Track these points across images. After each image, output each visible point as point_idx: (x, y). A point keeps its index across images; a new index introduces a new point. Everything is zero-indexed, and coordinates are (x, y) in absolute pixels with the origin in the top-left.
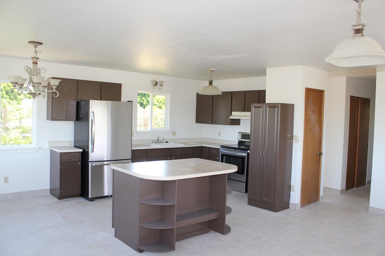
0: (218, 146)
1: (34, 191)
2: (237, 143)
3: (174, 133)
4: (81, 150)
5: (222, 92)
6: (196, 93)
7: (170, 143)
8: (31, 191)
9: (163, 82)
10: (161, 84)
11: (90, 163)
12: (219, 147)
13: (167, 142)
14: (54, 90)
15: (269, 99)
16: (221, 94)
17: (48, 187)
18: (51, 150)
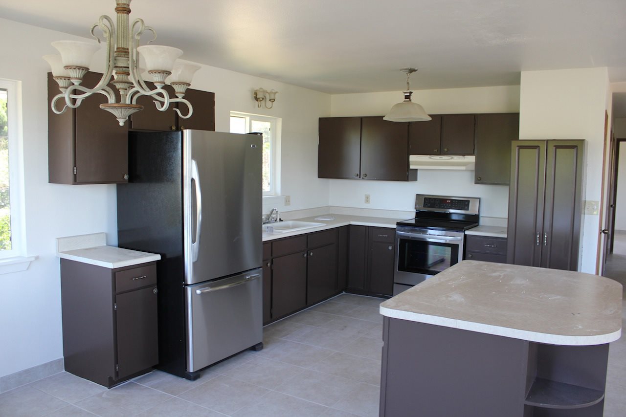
0: (393, 224)
1: (27, 372)
2: (413, 216)
3: (287, 201)
4: (158, 257)
5: (430, 116)
6: (318, 119)
7: (286, 220)
8: (20, 374)
9: (275, 93)
10: (272, 97)
11: (189, 289)
12: (394, 226)
13: (280, 220)
14: (180, 96)
15: (527, 131)
16: (430, 119)
17: (60, 355)
18: (63, 261)
